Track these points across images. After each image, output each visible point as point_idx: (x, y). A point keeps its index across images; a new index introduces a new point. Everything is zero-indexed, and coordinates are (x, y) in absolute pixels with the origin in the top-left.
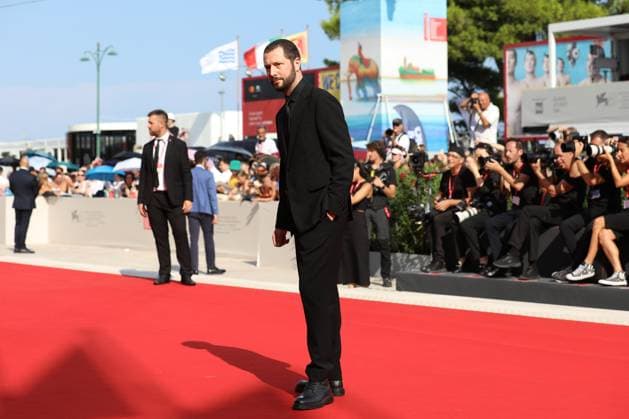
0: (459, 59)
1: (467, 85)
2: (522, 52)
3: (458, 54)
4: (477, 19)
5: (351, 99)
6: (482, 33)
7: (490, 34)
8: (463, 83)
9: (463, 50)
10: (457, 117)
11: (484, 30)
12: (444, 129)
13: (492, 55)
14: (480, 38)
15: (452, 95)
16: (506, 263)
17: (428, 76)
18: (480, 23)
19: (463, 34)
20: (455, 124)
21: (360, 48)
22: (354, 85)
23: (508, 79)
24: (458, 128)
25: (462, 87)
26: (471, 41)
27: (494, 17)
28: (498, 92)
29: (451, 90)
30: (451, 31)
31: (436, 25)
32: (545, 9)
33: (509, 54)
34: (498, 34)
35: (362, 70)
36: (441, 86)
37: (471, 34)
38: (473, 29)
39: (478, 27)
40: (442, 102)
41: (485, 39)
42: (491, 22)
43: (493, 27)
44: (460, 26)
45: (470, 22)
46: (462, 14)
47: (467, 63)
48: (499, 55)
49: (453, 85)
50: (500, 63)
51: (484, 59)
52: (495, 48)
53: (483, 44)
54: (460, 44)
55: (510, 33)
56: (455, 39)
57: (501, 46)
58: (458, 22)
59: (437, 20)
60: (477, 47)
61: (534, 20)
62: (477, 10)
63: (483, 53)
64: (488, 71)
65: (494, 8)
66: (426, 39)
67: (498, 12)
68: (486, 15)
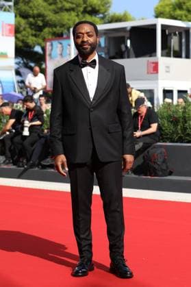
0: (21, 47)
1: (25, 61)
2: (55, 43)
3: (20, 44)
4: (31, 24)
6: (34, 32)
7: (38, 33)
8: (23, 60)
9: (23, 41)
10: (19, 78)
11: (35, 31)
12: (12, 85)
13: (39, 44)
14: (32, 35)
15: (16, 66)
17: (4, 55)
18: (33, 27)
19: (24, 33)
20: (18, 82)
23: (48, 58)
24: (20, 84)
25: (22, 62)
26: (28, 37)
27: (40, 23)
28: (42, 64)
29: (16, 63)
30: (17, 31)
31: (9, 27)
32: (69, 20)
33: (48, 44)
34: (42, 33)
36: (11, 61)
37: (28, 33)
38: (29, 30)
39: (32, 29)
40: (11, 70)
41: (35, 36)
42: (39, 26)
43: (40, 29)
44: (22, 29)
45: (27, 26)
46: (23, 22)
47: (25, 49)
48: (43, 44)
49: (18, 60)
50: (44, 49)
51: (34, 46)
52: (40, 41)
53: (34, 38)
54: (21, 38)
55: (50, 32)
56: (19, 35)
57: (44, 40)
58: (21, 26)
59: (9, 25)
60: (31, 40)
61: (63, 26)
62: (31, 20)
63: (34, 44)
64: (36, 53)
65: (40, 19)
66: (3, 35)
67: (43, 21)
68: (36, 23)
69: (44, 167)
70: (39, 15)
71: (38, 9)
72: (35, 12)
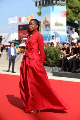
0: (69, 21)
1: (71, 27)
3: (69, 20)
4: (73, 11)
5: (43, 30)
6: (74, 15)
7: (76, 15)
8: (70, 27)
9: (70, 19)
10: (68, 35)
11: (75, 14)
12: (65, 37)
13: (77, 20)
14: (74, 16)
15: (67, 29)
16: (78, 70)
17: (62, 25)
18: (74, 12)
19: (70, 15)
20: (68, 36)
21: (46, 18)
22: (44, 27)
24: (69, 37)
25: (70, 28)
26: (72, 17)
27: (77, 11)
28: (78, 29)
30: (67, 14)
34: (78, 15)
35: (46, 23)
36: (65, 27)
37: (72, 15)
38: (72, 14)
39: (74, 13)
40: (65, 31)
41: (75, 16)
42: (77, 12)
43: (77, 13)
44: (69, 13)
45: (72, 12)
46: (70, 10)
47: (71, 22)
49: (68, 27)
50: (79, 22)
51: (75, 21)
53: (74, 17)
54: (69, 17)
56: (68, 16)
57: (79, 18)
58: (69, 12)
59: (64, 12)
60: (73, 18)
62: (73, 9)
63: (74, 20)
65: (77, 9)
66: (61, 16)
67: (78, 10)
70: (77, 7)
71: (76, 5)
72: (75, 6)
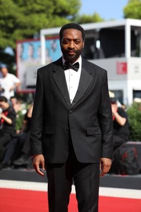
32: (39, 21)
33: (19, 46)
52: (11, 42)
61: (33, 27)
64: (7, 55)
68: (6, 25)
69: (17, 167)
